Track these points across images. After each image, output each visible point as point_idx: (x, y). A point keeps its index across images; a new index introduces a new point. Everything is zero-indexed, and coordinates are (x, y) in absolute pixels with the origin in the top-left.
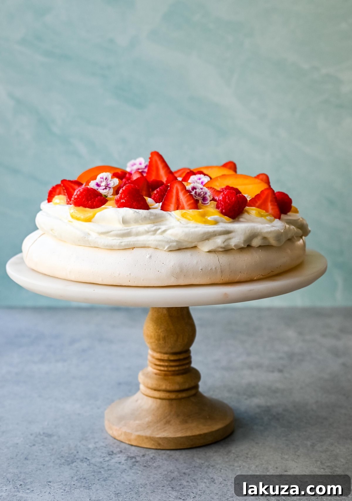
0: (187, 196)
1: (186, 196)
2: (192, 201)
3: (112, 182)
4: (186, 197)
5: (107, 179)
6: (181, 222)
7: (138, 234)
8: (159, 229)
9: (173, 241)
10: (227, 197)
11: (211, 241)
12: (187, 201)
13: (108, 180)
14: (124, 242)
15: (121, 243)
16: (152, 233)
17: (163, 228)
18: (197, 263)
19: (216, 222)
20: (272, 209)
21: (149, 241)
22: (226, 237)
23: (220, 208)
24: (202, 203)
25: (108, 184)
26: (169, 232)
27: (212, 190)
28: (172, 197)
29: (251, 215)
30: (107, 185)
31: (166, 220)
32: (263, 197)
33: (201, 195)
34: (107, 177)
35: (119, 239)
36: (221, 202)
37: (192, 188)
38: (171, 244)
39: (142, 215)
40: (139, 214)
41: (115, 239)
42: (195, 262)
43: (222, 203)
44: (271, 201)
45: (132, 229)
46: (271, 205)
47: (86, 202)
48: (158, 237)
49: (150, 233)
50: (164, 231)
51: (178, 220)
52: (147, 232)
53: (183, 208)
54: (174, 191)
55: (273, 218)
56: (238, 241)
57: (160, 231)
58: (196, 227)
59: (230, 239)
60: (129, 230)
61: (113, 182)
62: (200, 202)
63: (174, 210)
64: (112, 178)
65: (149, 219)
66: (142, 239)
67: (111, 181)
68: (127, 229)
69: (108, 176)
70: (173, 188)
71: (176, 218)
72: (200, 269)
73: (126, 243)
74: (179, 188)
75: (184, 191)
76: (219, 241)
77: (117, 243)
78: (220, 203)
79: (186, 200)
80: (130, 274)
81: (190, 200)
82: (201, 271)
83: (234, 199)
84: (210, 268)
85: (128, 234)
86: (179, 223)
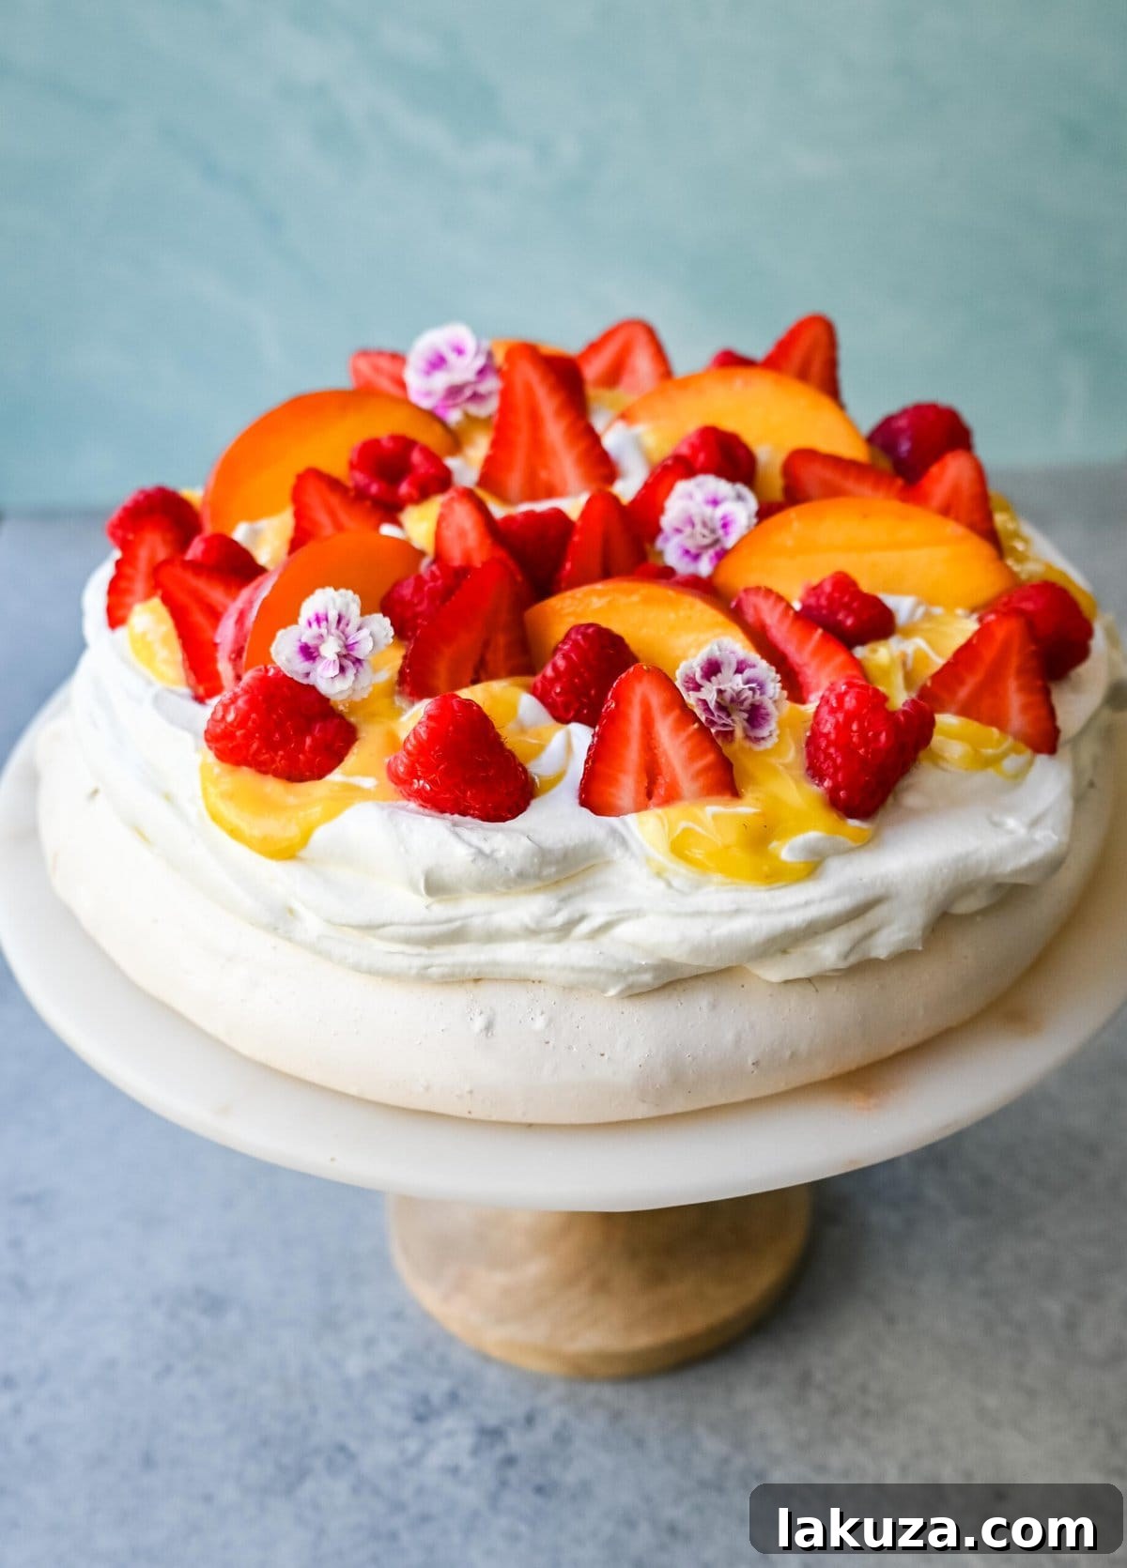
0: (690, 737)
1: (684, 735)
2: (710, 758)
3: (365, 632)
4: (683, 743)
5: (343, 622)
6: (669, 885)
7: (494, 936)
8: (582, 918)
9: (641, 969)
10: (855, 727)
11: (796, 954)
12: (692, 758)
13: (347, 625)
14: (440, 965)
15: (427, 968)
16: (552, 935)
17: (599, 911)
18: (738, 1041)
19: (813, 866)
20: (1025, 708)
21: (541, 967)
22: (856, 929)
23: (827, 783)
24: (747, 737)
25: (351, 641)
26: (624, 931)
27: (775, 604)
28: (625, 739)
29: (944, 770)
30: (344, 652)
31: (608, 863)
32: (989, 654)
33: (742, 703)
34: (344, 613)
35: (419, 955)
36: (828, 747)
37: (702, 669)
38: (631, 979)
39: (507, 869)
40: (496, 861)
41: (403, 953)
42: (729, 1037)
43: (832, 750)
44: (1021, 672)
45: (466, 917)
46: (1021, 689)
47: (266, 756)
48: (576, 953)
49: (543, 936)
50: (606, 927)
51: (659, 875)
52: (532, 933)
53: (671, 797)
54: (635, 715)
55: (1028, 753)
56: (902, 936)
57: (584, 928)
58: (738, 912)
59: (870, 934)
60: (458, 924)
61: (371, 635)
62: (739, 733)
63: (640, 807)
64: (363, 613)
65: (538, 877)
66: (512, 954)
67: (359, 629)
68: (450, 921)
69: (348, 605)
70: (629, 703)
71: (648, 859)
72: (750, 1062)
73: (446, 970)
74: (656, 700)
75: (677, 712)
76: (829, 952)
77: (410, 968)
78: (828, 756)
79: (683, 752)
80: (471, 1092)
81: (704, 753)
82: (752, 1068)
83: (883, 737)
84: (788, 1053)
85: (456, 936)
86: (661, 885)
